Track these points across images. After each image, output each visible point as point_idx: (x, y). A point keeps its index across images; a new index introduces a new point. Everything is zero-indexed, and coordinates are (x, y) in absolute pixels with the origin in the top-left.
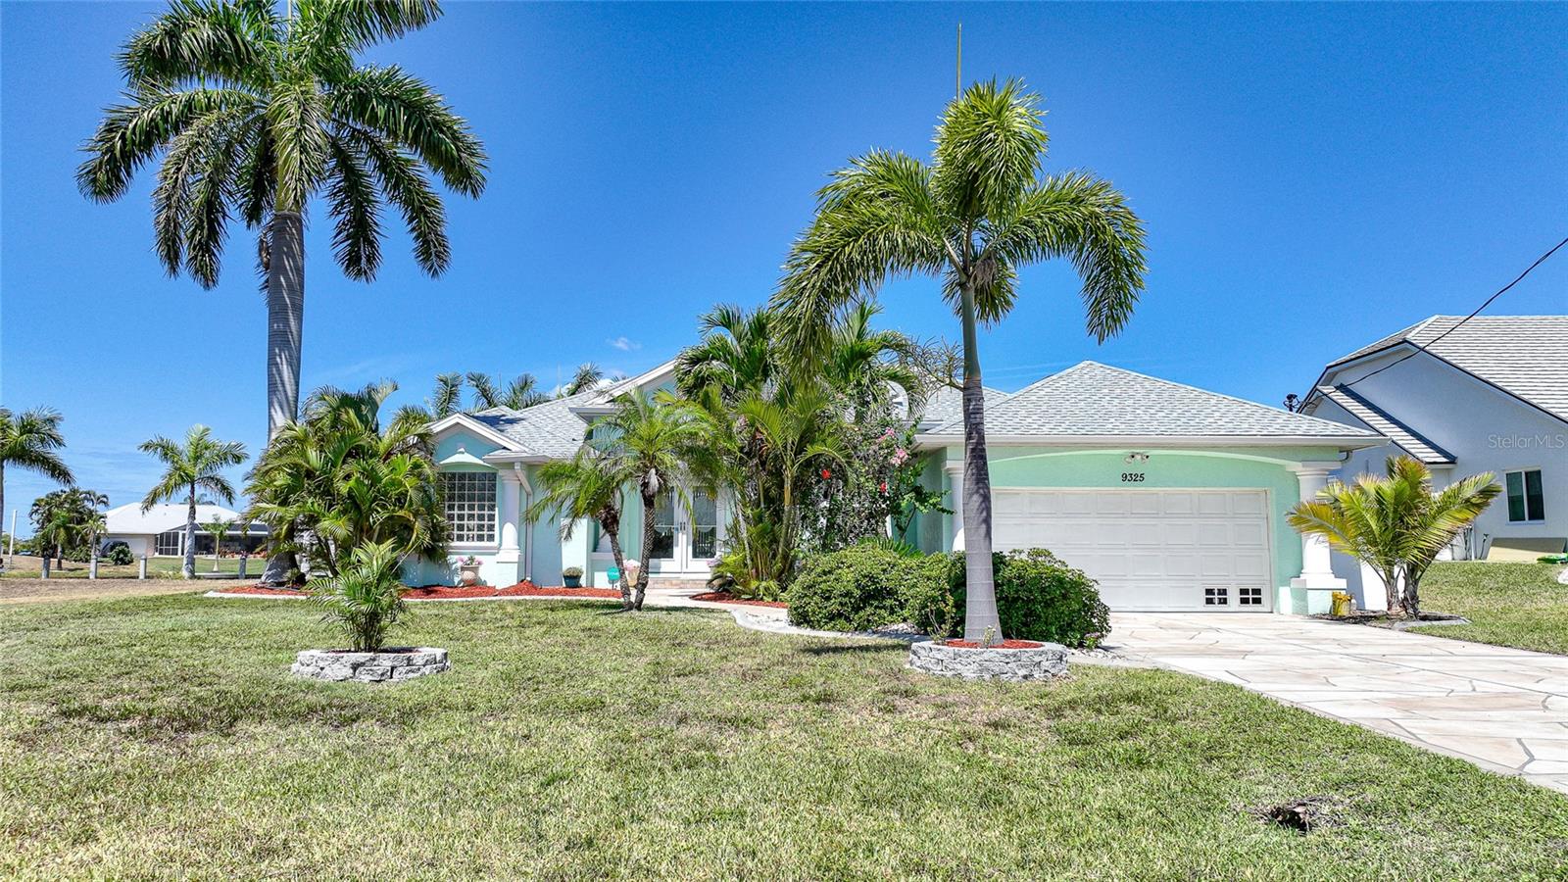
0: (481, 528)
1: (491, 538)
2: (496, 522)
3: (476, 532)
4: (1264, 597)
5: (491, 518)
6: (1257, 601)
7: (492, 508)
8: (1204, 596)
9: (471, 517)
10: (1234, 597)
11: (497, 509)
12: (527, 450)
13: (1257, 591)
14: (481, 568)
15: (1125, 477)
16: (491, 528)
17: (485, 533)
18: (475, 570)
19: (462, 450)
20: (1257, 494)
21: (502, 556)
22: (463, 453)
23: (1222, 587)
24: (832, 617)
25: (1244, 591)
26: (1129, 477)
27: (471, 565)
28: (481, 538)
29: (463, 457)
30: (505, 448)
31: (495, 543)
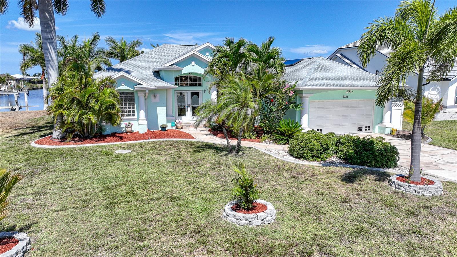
0: (130, 112)
1: (134, 115)
2: (135, 109)
3: (128, 113)
4: (371, 128)
5: (133, 108)
6: (369, 130)
7: (133, 104)
8: (357, 129)
9: (126, 108)
10: (364, 129)
11: (135, 105)
12: (149, 85)
13: (369, 127)
14: (133, 127)
15: (343, 97)
16: (134, 111)
17: (131, 113)
18: (131, 127)
19: (123, 84)
20: (372, 100)
21: (140, 122)
22: (123, 86)
23: (361, 126)
24: (313, 157)
25: (366, 127)
26: (344, 97)
27: (129, 126)
28: (130, 115)
29: (124, 87)
30: (140, 84)
31: (136, 117)
